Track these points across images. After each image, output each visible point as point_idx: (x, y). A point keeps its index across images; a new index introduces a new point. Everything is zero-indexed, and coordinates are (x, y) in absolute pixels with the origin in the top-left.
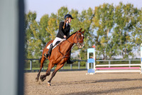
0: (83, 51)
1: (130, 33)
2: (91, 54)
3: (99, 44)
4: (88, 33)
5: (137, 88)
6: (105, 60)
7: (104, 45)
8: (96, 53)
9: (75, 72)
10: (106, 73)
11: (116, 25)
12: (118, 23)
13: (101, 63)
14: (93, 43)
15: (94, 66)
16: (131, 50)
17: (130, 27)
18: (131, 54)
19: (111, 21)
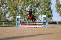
0: (14, 17)
1: (37, 9)
2: (18, 19)
3: (22, 13)
4: (16, 8)
5: (41, 35)
6: (25, 22)
7: (24, 14)
8: (21, 18)
9: (10, 27)
10: (26, 28)
11: (30, 5)
12: (31, 3)
13: (23, 23)
14: (19, 13)
15: (20, 24)
16: (38, 17)
17: (37, 6)
18: (38, 19)
19: (28, 3)
